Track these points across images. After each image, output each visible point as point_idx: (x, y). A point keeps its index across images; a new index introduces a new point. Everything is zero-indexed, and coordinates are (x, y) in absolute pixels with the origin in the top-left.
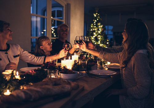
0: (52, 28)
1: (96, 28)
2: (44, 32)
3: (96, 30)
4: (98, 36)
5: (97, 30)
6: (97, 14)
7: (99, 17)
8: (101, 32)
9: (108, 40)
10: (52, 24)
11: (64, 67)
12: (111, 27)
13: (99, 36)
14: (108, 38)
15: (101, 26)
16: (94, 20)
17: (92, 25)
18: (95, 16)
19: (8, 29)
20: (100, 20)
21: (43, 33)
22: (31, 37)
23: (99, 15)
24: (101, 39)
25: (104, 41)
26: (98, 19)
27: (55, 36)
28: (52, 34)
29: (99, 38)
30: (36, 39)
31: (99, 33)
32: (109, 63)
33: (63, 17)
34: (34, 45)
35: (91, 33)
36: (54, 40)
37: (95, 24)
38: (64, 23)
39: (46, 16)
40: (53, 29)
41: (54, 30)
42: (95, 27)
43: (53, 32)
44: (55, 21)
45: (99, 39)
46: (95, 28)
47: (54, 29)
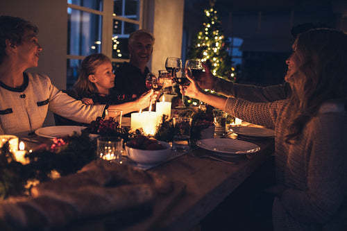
0: (113, 39)
1: (209, 42)
2: (96, 46)
3: (208, 45)
4: (212, 58)
5: (210, 47)
6: (212, 10)
7: (216, 18)
8: (219, 50)
9: (233, 69)
10: (114, 29)
11: (138, 131)
12: (238, 42)
13: (215, 59)
14: (233, 65)
15: (220, 38)
16: (204, 24)
17: (201, 33)
18: (208, 14)
19: (34, 41)
20: (219, 24)
21: (94, 48)
22: (68, 57)
23: (215, 12)
24: (218, 65)
25: (226, 71)
26: (213, 23)
27: (120, 55)
28: (115, 51)
29: (214, 62)
30: (80, 61)
31: (215, 53)
32: (238, 122)
33: (138, 16)
34: (75, 74)
35: (197, 51)
36: (117, 63)
37: (207, 33)
38: (140, 28)
39: (102, 10)
40: (115, 41)
41: (118, 43)
42: (207, 38)
43: (115, 46)
44: (120, 22)
45: (215, 65)
46: (206, 42)
47: (117, 40)
